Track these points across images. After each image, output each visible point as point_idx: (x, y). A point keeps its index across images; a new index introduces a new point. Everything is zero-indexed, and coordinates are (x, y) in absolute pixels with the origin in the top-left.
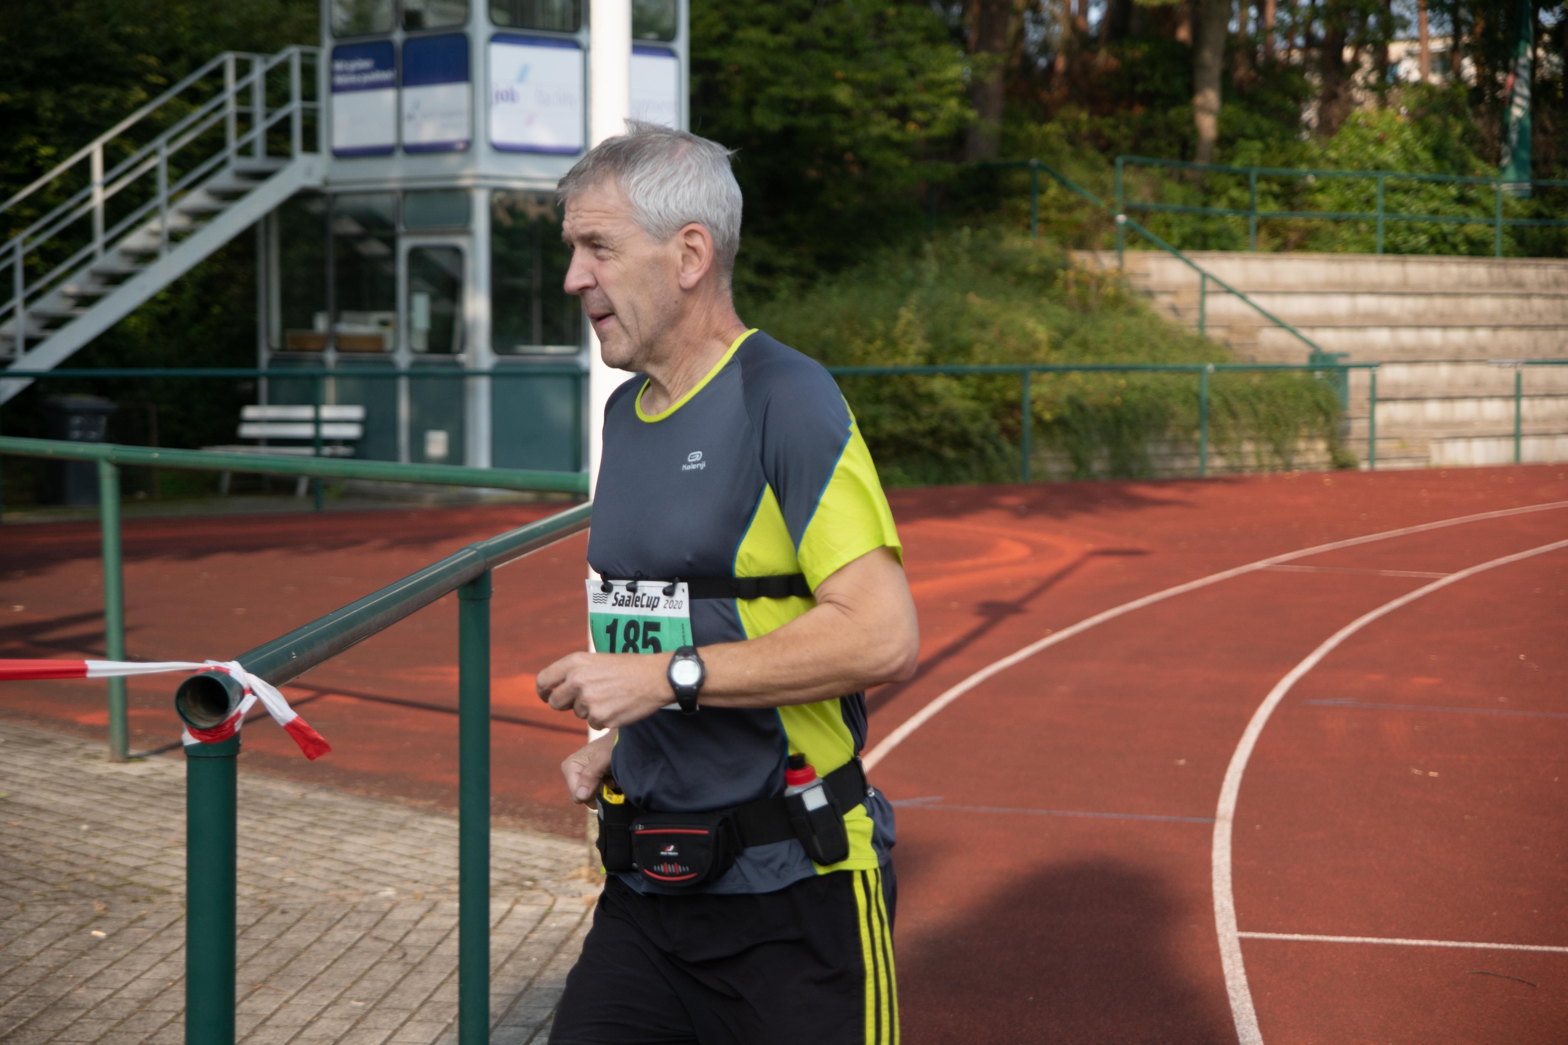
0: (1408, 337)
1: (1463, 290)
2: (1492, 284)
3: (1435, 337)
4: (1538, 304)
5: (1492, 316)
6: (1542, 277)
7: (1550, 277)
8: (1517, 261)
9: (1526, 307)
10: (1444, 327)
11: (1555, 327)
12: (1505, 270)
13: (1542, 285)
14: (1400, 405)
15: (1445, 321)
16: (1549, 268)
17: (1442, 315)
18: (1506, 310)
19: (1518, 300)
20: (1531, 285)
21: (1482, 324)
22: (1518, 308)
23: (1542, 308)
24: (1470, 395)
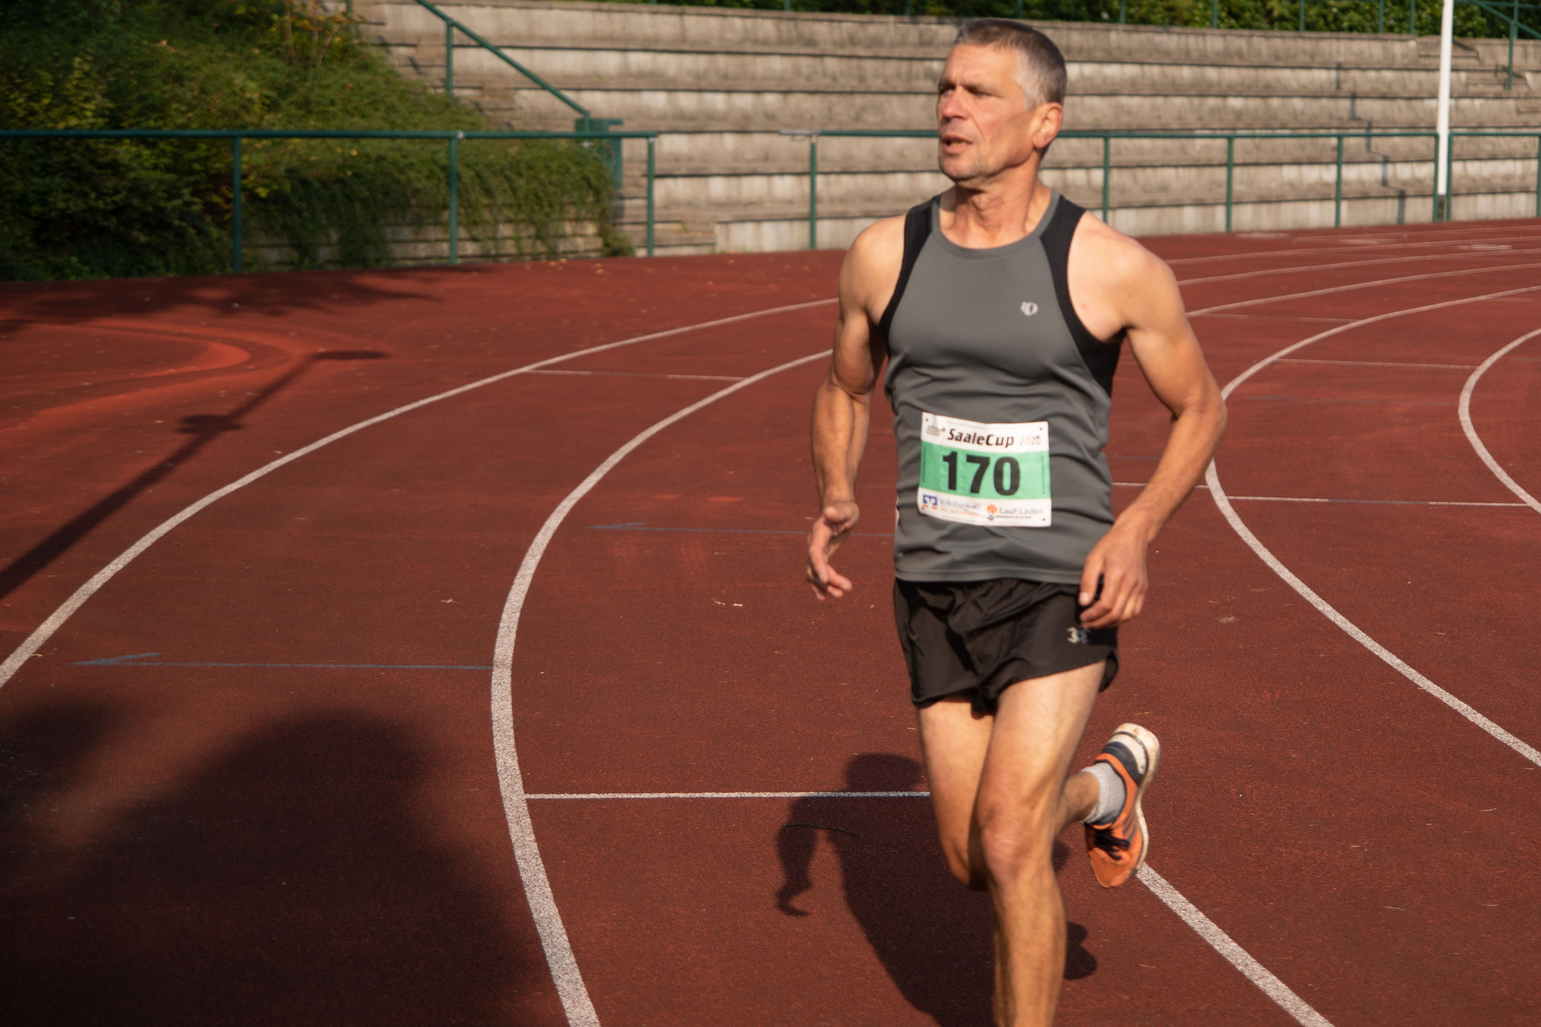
0: (687, 101)
1: (749, 47)
2: (781, 41)
3: (718, 101)
4: (832, 64)
5: (782, 79)
6: (836, 35)
7: (845, 36)
8: (809, 15)
9: (819, 68)
10: (729, 91)
11: (852, 93)
12: (796, 27)
13: (835, 43)
14: (680, 182)
15: (729, 84)
16: (845, 26)
17: (726, 77)
18: (797, 72)
19: (811, 61)
20: (825, 45)
21: (770, 89)
22: (811, 70)
23: (837, 70)
24: (759, 171)
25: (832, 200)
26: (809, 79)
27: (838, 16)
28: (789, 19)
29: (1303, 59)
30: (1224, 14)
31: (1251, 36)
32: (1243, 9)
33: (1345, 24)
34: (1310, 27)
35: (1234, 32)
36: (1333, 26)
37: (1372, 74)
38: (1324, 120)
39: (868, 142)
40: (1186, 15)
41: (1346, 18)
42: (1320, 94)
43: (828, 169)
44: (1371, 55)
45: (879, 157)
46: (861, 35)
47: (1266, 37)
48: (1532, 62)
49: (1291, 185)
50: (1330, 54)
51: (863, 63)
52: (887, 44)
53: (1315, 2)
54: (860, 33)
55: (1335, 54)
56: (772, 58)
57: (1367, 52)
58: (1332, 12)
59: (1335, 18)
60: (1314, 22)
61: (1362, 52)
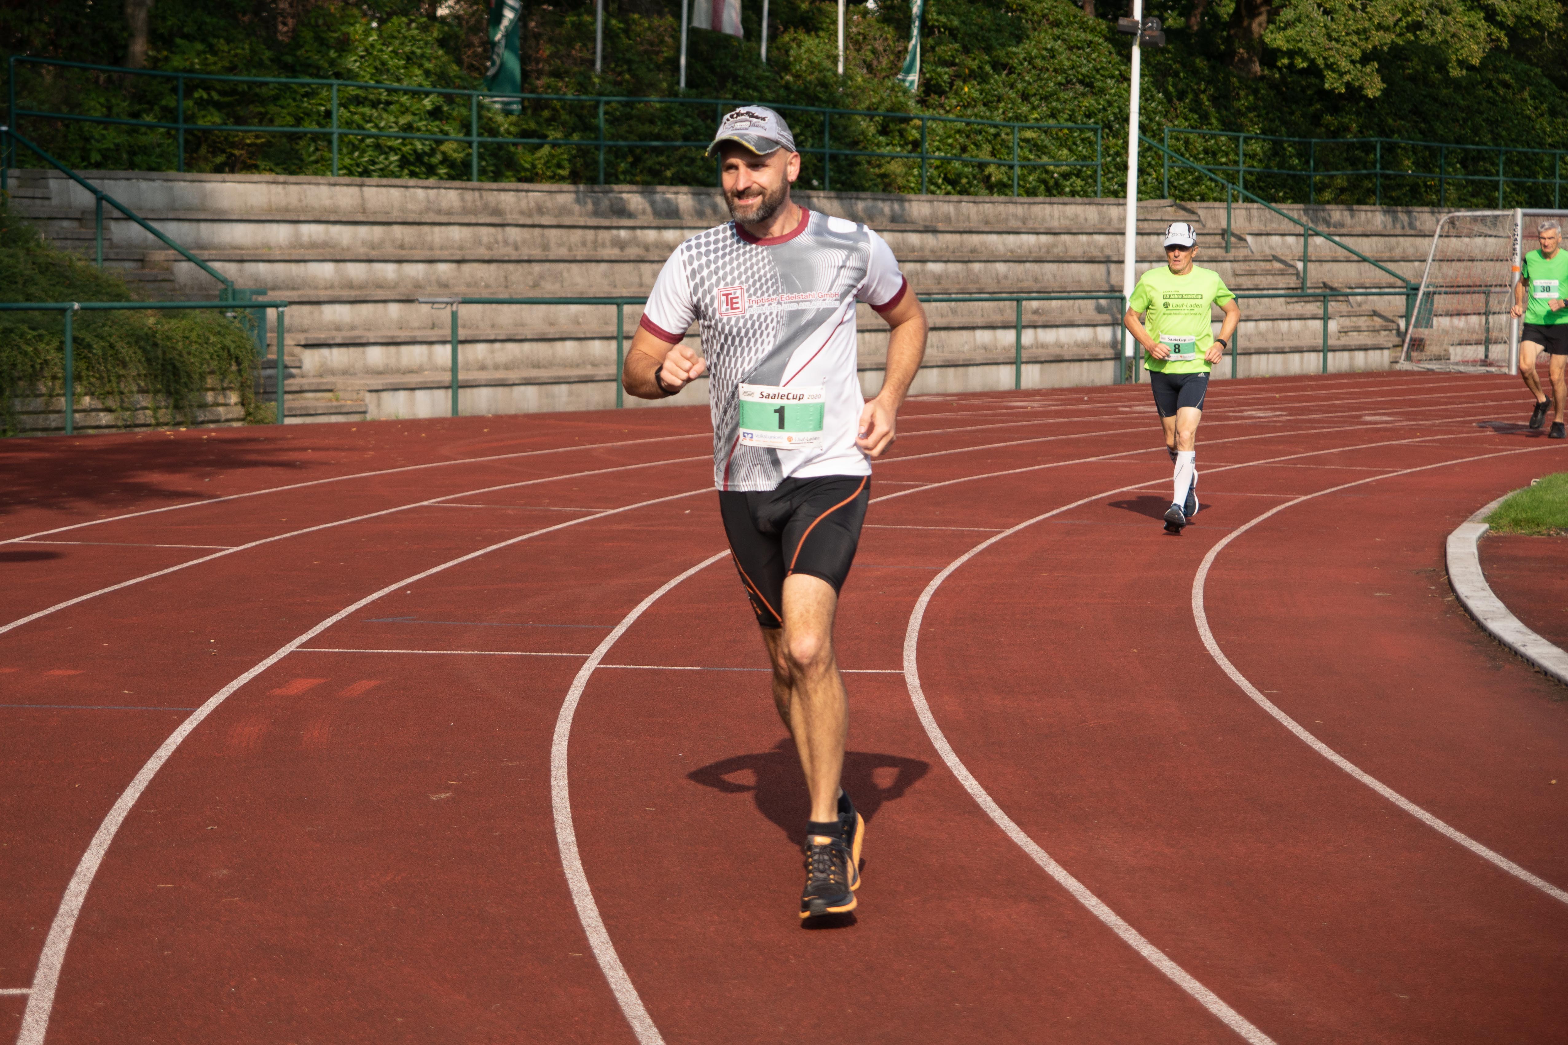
0: (356, 271)
1: (431, 217)
2: (465, 211)
3: (389, 271)
4: (514, 233)
5: (461, 248)
6: (523, 204)
7: (532, 205)
8: (494, 185)
9: (500, 237)
10: (399, 261)
11: (529, 261)
12: (481, 196)
13: (522, 213)
14: (335, 351)
15: (402, 253)
16: (530, 194)
17: (402, 247)
18: (478, 242)
19: (491, 230)
20: (511, 214)
21: (443, 258)
22: (492, 240)
23: (519, 239)
24: (419, 339)
25: (496, 367)
26: (489, 248)
27: (526, 186)
28: (473, 190)
29: (1013, 224)
30: (940, 181)
31: (961, 202)
32: (959, 175)
33: (1067, 189)
34: (1031, 192)
35: (948, 198)
36: (1055, 192)
37: (1084, 238)
38: (1028, 284)
39: (541, 310)
40: (900, 181)
41: (1068, 183)
42: (1025, 259)
43: (492, 337)
44: (1086, 220)
45: (551, 324)
46: (549, 204)
47: (974, 202)
48: (1256, 226)
49: (985, 348)
50: (1044, 219)
51: (547, 232)
52: (577, 213)
53: (1035, 168)
54: (549, 202)
55: (1048, 219)
56: (451, 228)
57: (1082, 216)
58: (1052, 177)
59: (1057, 184)
60: (1034, 188)
61: (1077, 216)
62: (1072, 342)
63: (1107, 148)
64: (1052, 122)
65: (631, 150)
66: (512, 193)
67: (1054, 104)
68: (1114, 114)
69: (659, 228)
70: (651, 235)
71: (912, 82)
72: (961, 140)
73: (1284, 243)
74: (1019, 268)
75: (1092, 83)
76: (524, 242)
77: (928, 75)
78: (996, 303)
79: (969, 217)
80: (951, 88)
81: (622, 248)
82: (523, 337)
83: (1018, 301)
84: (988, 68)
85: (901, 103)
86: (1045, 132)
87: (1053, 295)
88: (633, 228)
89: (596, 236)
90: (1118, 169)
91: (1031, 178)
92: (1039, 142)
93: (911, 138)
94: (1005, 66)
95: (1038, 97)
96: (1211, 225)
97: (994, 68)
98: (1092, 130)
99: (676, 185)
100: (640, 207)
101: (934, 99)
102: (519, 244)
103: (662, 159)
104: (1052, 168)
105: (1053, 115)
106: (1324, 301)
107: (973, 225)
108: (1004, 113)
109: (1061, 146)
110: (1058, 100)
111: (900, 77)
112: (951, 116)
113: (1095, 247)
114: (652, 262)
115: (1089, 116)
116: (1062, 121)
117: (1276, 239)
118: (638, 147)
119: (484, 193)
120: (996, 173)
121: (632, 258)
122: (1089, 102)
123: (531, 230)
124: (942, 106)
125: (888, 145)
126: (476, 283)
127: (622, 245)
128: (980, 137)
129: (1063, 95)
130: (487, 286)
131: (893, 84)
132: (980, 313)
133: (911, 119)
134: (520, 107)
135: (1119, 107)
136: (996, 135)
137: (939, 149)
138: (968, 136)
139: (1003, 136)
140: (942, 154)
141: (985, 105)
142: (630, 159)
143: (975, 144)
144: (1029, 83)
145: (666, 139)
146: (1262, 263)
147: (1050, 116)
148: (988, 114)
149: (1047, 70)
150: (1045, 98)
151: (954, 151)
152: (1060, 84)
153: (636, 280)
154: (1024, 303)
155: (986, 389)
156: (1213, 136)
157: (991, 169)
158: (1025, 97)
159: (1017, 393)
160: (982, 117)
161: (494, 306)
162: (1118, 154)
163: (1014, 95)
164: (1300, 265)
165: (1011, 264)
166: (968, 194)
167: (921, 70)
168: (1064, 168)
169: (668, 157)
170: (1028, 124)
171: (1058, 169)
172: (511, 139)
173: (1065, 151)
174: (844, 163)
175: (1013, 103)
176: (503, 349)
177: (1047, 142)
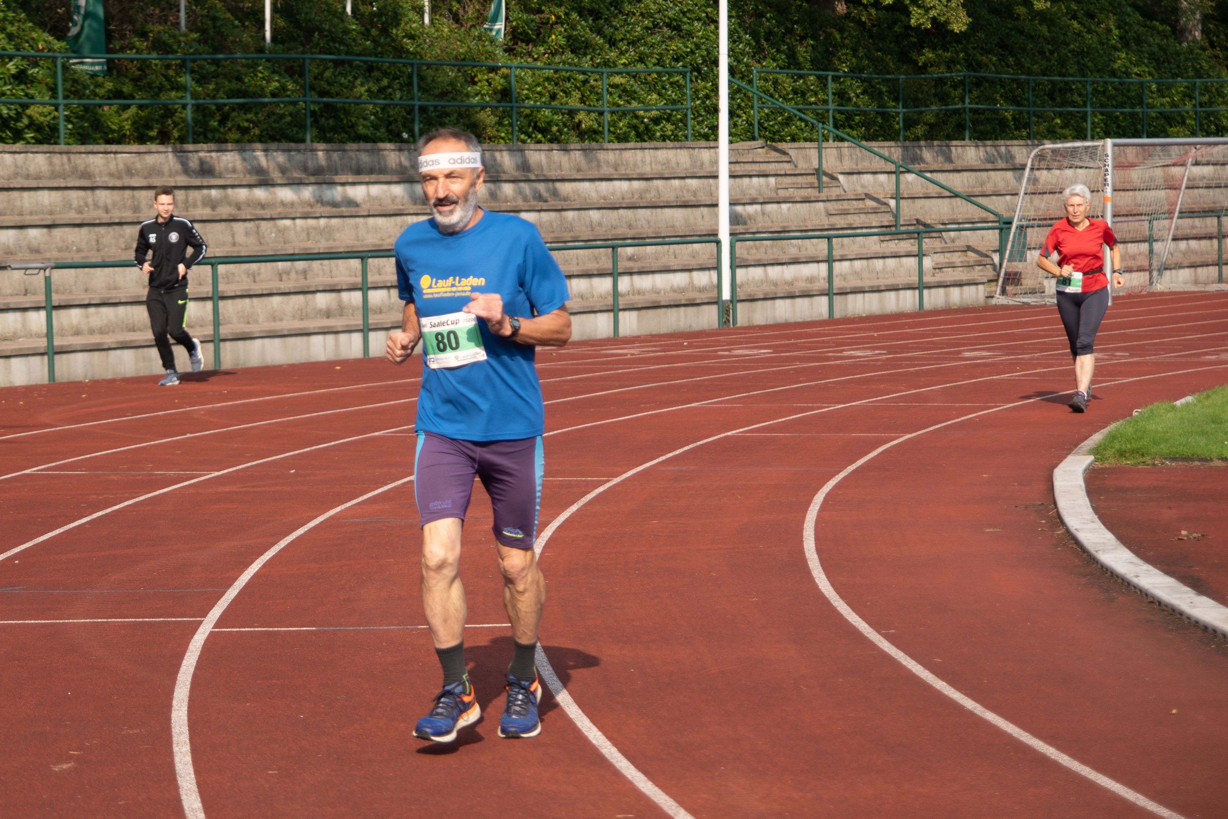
1: (19, 182)
2: (54, 175)
4: (103, 196)
5: (51, 213)
6: (112, 167)
7: (121, 166)
8: (82, 148)
9: (90, 201)
11: (120, 224)
12: (69, 160)
13: (111, 175)
16: (119, 156)
18: (68, 206)
19: (81, 193)
20: (101, 177)
21: (33, 223)
22: (82, 203)
23: (109, 201)
24: (12, 306)
25: (91, 332)
26: (80, 212)
27: (114, 148)
28: (60, 153)
29: (606, 171)
30: (531, 130)
31: (552, 150)
32: (550, 123)
33: (658, 134)
34: (623, 138)
35: (539, 146)
36: (646, 137)
37: (676, 182)
38: (622, 231)
40: (490, 132)
41: (658, 128)
42: (618, 206)
43: (86, 302)
44: (678, 164)
46: (138, 165)
47: (566, 150)
48: (848, 165)
49: (582, 297)
50: (635, 165)
51: (137, 193)
52: (166, 174)
53: (624, 114)
54: (138, 163)
55: (640, 164)
56: (40, 193)
57: (674, 160)
58: (642, 122)
59: (647, 128)
60: (625, 133)
61: (668, 161)
62: (668, 288)
63: (696, 91)
64: (640, 67)
65: (219, 107)
66: (101, 155)
67: (642, 48)
68: (702, 56)
69: (250, 186)
70: (242, 194)
71: (499, 31)
72: (550, 88)
73: (875, 181)
74: (614, 214)
75: (679, 26)
76: (114, 204)
77: (514, 24)
78: (591, 250)
79: (561, 165)
80: (538, 35)
81: (213, 208)
82: (117, 301)
83: (613, 248)
84: (574, 16)
85: (487, 52)
86: (634, 77)
87: (647, 240)
88: (224, 187)
89: (187, 196)
90: (708, 112)
91: (621, 124)
92: (628, 87)
93: (499, 88)
94: (591, 12)
95: (626, 42)
96: (803, 166)
97: (580, 15)
98: (680, 73)
99: (265, 142)
100: (230, 165)
101: (521, 47)
102: (110, 207)
103: (249, 116)
104: (642, 113)
105: (641, 60)
106: (917, 238)
107: (565, 173)
108: (592, 59)
109: (650, 91)
110: (645, 44)
111: (485, 26)
112: (539, 64)
113: (688, 191)
114: (245, 220)
115: (677, 60)
116: (650, 65)
117: (867, 178)
118: (225, 105)
119: (72, 156)
120: (587, 120)
121: (224, 217)
122: (676, 45)
123: (121, 192)
124: (530, 54)
125: (477, 95)
126: (67, 248)
127: (213, 205)
128: (568, 85)
129: (649, 39)
130: (79, 250)
131: (480, 33)
132: (575, 262)
133: (499, 68)
134: (105, 67)
135: (706, 50)
136: (585, 82)
137: (528, 98)
138: (556, 84)
139: (592, 82)
140: (532, 102)
141: (573, 52)
142: (218, 117)
143: (564, 91)
144: (616, 29)
145: (254, 95)
146: (854, 202)
147: (638, 61)
148: (576, 61)
149: (634, 14)
150: (633, 43)
151: (543, 100)
152: (647, 28)
153: (229, 239)
154: (619, 249)
155: (585, 338)
156: (800, 77)
157: (581, 116)
158: (612, 43)
159: (616, 340)
160: (569, 64)
161: (86, 270)
162: (707, 97)
163: (602, 41)
164: (892, 203)
165: (605, 211)
166: (559, 142)
167: (507, 18)
168: (654, 113)
169: (256, 114)
170: (616, 69)
171: (648, 114)
172: (98, 101)
173: (655, 96)
174: (433, 114)
175: (601, 49)
176: (97, 313)
177: (636, 87)
